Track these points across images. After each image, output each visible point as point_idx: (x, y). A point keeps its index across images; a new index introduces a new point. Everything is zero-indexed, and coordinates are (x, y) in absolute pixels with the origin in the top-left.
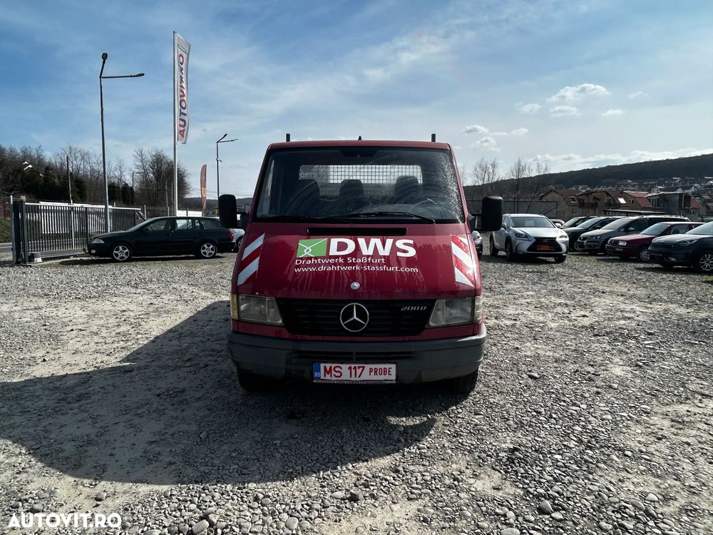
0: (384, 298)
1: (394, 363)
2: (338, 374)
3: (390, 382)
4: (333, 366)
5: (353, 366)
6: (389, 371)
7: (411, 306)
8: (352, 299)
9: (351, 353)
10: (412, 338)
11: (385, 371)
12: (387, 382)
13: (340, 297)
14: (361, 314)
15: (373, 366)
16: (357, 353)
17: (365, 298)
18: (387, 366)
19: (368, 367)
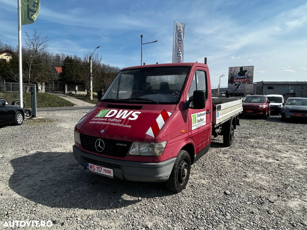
0: (110, 138)
1: (112, 169)
2: (94, 169)
3: (111, 177)
4: (92, 165)
5: (98, 167)
6: (111, 172)
7: (120, 143)
8: (99, 137)
9: (98, 161)
10: (121, 159)
11: (109, 172)
12: (110, 177)
13: (96, 136)
14: (102, 144)
15: (105, 169)
16: (100, 162)
17: (104, 137)
18: (110, 170)
19: (103, 168)
